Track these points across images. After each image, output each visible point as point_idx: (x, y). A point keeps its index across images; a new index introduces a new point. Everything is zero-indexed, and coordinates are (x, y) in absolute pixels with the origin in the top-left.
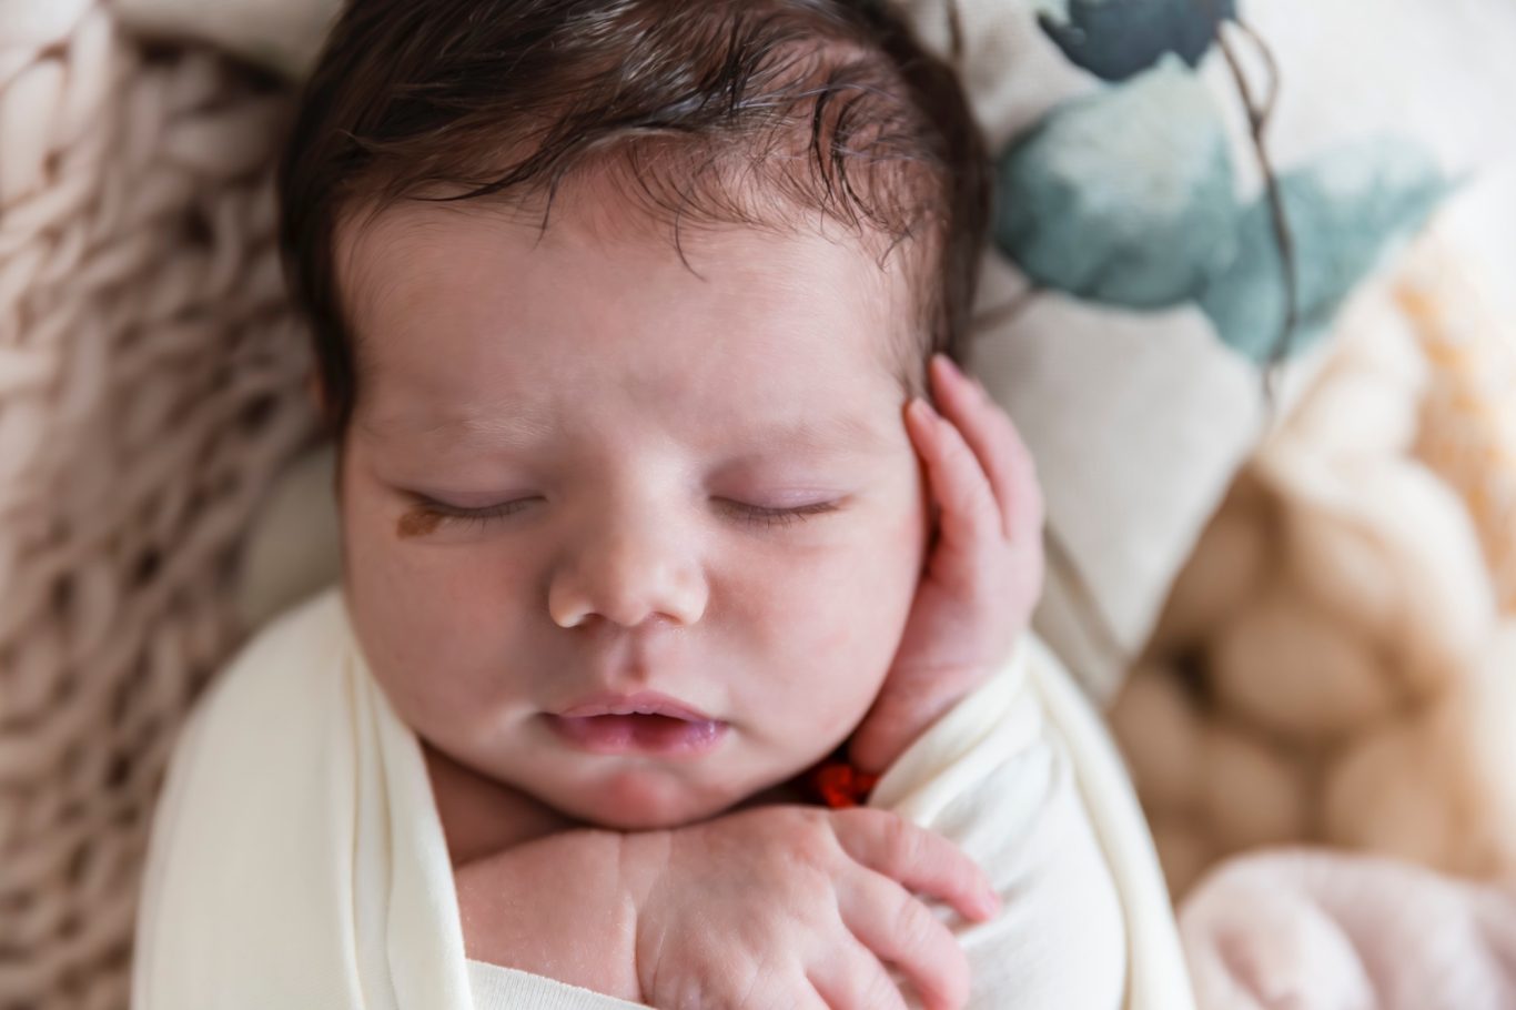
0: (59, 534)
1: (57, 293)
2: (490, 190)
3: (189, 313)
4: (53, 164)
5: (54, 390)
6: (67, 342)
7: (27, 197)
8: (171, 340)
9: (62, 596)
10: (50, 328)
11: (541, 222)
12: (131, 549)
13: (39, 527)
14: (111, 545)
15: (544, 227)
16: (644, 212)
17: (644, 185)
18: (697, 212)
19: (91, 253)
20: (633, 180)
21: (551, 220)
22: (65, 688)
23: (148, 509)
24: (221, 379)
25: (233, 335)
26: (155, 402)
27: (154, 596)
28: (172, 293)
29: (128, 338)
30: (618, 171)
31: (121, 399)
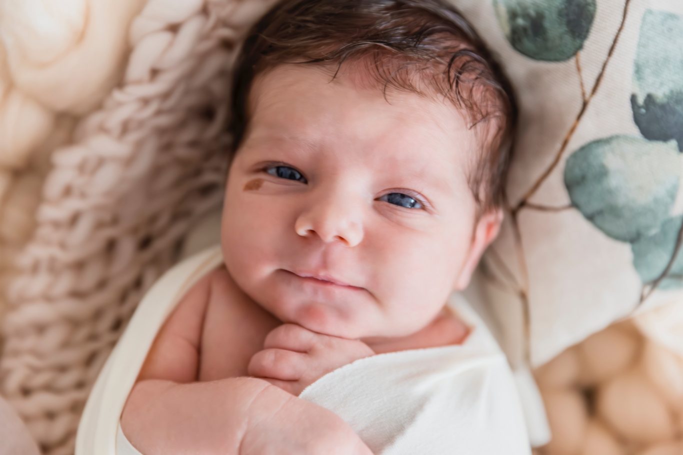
0: (115, 221)
1: (141, 124)
2: (317, 61)
3: (193, 144)
4: (155, 73)
5: (129, 162)
6: (139, 145)
7: (139, 82)
8: (182, 152)
9: (111, 246)
10: (133, 137)
11: (333, 75)
12: (142, 234)
13: (107, 216)
14: (134, 230)
15: (334, 77)
16: (375, 79)
17: (378, 70)
18: (396, 84)
19: (159, 113)
20: (373, 66)
21: (337, 76)
22: (102, 284)
23: (153, 219)
24: (198, 172)
25: (208, 156)
26: (169, 176)
27: (148, 254)
28: (188, 135)
29: (166, 148)
30: (369, 63)
31: (156, 171)
